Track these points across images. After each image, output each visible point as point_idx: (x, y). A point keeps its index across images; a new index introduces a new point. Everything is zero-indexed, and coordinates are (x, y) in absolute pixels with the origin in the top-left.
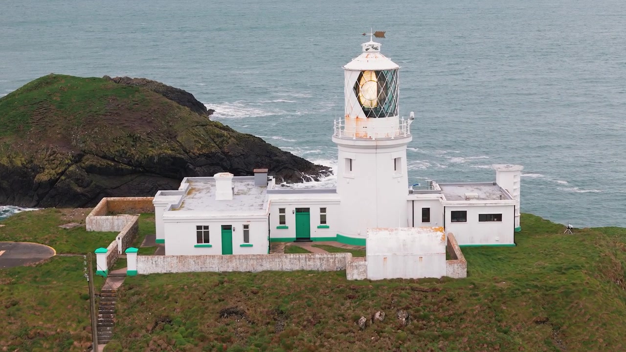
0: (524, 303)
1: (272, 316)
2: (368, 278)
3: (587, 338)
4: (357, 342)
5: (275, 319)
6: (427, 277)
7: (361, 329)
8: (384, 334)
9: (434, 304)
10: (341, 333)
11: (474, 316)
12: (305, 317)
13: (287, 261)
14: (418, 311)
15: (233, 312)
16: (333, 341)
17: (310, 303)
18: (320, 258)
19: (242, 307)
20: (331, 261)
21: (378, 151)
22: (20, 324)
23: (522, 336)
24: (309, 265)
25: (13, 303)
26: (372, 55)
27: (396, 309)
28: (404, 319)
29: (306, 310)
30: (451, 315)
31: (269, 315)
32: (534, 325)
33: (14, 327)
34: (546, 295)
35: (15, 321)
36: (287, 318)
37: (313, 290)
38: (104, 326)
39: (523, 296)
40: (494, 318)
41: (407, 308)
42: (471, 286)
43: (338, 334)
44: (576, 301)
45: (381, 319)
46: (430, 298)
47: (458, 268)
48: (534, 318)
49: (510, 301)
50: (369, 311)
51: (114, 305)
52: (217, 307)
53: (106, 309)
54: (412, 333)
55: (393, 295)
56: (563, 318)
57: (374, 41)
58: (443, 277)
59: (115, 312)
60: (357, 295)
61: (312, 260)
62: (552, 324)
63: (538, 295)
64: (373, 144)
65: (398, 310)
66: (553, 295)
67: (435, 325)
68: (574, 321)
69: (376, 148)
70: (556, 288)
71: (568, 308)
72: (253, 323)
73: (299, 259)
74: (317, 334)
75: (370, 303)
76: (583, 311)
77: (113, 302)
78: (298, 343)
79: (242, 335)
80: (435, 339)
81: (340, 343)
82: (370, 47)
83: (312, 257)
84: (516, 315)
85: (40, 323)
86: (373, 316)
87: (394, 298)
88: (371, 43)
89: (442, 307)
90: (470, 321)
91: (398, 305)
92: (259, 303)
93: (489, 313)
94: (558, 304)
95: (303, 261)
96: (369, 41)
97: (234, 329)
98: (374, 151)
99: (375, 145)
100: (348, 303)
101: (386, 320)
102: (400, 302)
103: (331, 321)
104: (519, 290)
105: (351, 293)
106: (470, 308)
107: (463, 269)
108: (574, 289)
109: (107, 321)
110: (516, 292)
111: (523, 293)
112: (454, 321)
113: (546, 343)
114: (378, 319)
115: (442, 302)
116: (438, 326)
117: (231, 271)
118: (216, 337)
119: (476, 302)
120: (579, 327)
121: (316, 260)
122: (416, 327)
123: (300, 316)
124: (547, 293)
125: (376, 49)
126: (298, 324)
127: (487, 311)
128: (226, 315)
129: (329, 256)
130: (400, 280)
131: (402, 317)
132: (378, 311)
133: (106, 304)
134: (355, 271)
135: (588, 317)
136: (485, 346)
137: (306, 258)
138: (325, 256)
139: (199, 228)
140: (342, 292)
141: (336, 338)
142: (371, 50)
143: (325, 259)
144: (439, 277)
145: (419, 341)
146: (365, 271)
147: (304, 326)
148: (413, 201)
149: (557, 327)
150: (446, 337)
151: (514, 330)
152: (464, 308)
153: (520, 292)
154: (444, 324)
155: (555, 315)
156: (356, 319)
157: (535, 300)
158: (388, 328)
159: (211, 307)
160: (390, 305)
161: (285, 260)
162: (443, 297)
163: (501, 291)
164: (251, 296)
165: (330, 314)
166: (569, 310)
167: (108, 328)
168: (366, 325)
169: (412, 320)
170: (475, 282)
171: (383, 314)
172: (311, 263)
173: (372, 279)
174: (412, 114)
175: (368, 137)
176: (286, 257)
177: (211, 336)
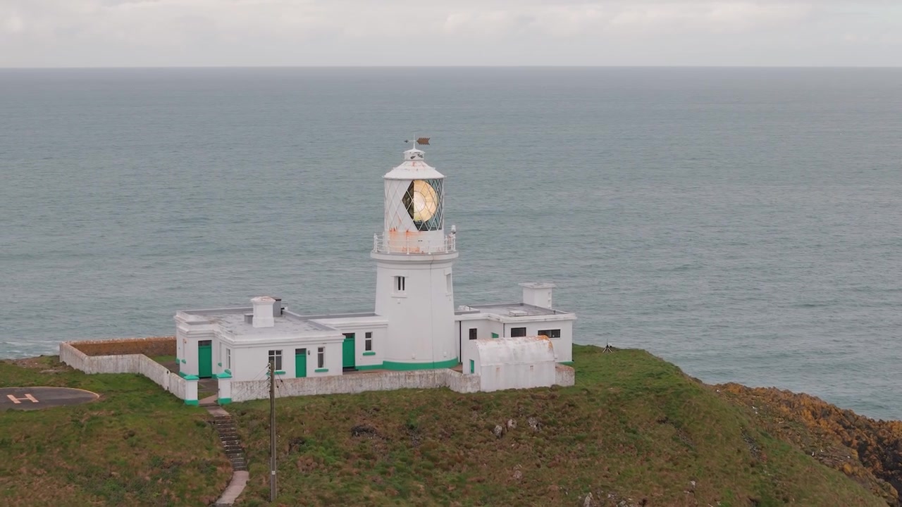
0: (642, 405)
1: (404, 432)
2: (481, 390)
3: (708, 433)
4: (498, 450)
5: (407, 434)
6: (538, 386)
7: (498, 437)
8: (522, 441)
9: (557, 410)
10: (480, 442)
11: (600, 420)
12: (439, 431)
13: (387, 380)
14: (545, 417)
15: (364, 430)
16: (476, 451)
17: (437, 416)
18: (420, 375)
19: (370, 424)
20: (431, 377)
21: (433, 266)
22: (147, 454)
23: (650, 435)
24: (409, 384)
25: (131, 433)
26: (418, 164)
27: (524, 417)
28: (535, 426)
29: (436, 424)
30: (577, 420)
31: (401, 430)
32: (657, 424)
33: (143, 458)
34: (658, 396)
35: (141, 452)
36: (419, 432)
37: (435, 403)
38: (233, 452)
39: (638, 399)
40: (618, 421)
41: (534, 416)
42: (585, 392)
43: (478, 444)
44: (688, 401)
45: (514, 426)
46: (551, 406)
47: (566, 376)
48: (657, 418)
49: (628, 403)
50: (501, 420)
51: (233, 431)
52: (347, 425)
53: (227, 435)
54: (547, 439)
55: (519, 403)
56: (682, 417)
57: (416, 148)
58: (553, 385)
59: (239, 438)
60: (481, 406)
61: (412, 378)
62: (673, 423)
63: (652, 396)
64: (430, 258)
65: (527, 418)
66: (665, 395)
67: (566, 430)
68: (692, 418)
69: (431, 264)
70: (666, 389)
71: (682, 407)
72: (387, 439)
73: (399, 378)
74: (457, 446)
75: (499, 412)
76: (697, 409)
77: (232, 428)
78: (442, 455)
79: (382, 451)
80: (572, 442)
81: (483, 452)
82: (416, 155)
83: (412, 374)
84: (638, 416)
85: (169, 452)
86: (506, 424)
87: (521, 406)
88: (414, 150)
89: (566, 412)
90: (597, 424)
91: (526, 413)
92: (386, 420)
93: (611, 416)
94: (673, 403)
95: (402, 380)
96: (412, 148)
97: (372, 445)
98: (428, 266)
99: (432, 259)
100: (475, 414)
101: (519, 428)
102: (527, 409)
103: (466, 432)
104: (632, 393)
105: (475, 405)
106: (592, 412)
107: (572, 376)
108: (682, 389)
109: (234, 448)
110: (630, 395)
111: (638, 396)
112: (582, 425)
113: (674, 439)
114: (511, 427)
115: (564, 407)
116: (568, 430)
117: (329, 393)
118: (359, 454)
119: (595, 406)
120: (698, 424)
121: (416, 378)
122: (550, 433)
123: (433, 430)
124: (658, 394)
125: (421, 156)
126: (434, 437)
127: (610, 414)
128: (357, 433)
129: (429, 372)
130: (514, 390)
131: (533, 423)
132: (510, 419)
133: (225, 431)
134: (469, 384)
135: (702, 414)
136: (621, 445)
137: (406, 375)
138: (425, 372)
139: (271, 353)
140: (465, 404)
141: (478, 448)
142: (417, 158)
143: (425, 376)
144: (549, 386)
145: (557, 445)
146: (479, 383)
147: (441, 439)
148: (460, 322)
149: (678, 425)
150: (581, 440)
151: (641, 430)
152: (588, 413)
153: (633, 395)
154: (575, 428)
155: (674, 414)
156: (491, 428)
157: (651, 401)
158: (523, 435)
159: (341, 426)
160: (518, 413)
161: (385, 379)
162: (564, 403)
163: (615, 395)
164: (375, 413)
165: (462, 425)
166: (684, 408)
167: (238, 454)
168: (502, 434)
169: (542, 427)
170: (588, 388)
171: (515, 422)
172: (411, 381)
173: (487, 391)
174: (454, 228)
175: (421, 252)
176: (386, 376)
177: (354, 453)
